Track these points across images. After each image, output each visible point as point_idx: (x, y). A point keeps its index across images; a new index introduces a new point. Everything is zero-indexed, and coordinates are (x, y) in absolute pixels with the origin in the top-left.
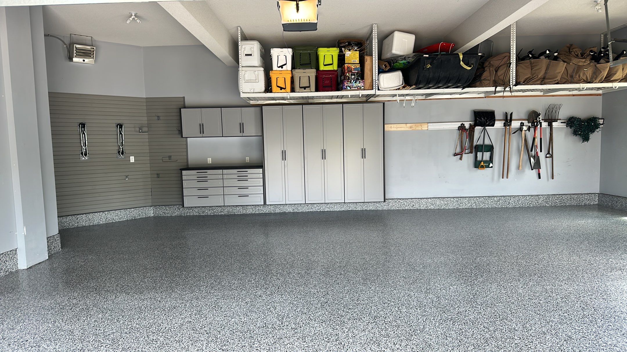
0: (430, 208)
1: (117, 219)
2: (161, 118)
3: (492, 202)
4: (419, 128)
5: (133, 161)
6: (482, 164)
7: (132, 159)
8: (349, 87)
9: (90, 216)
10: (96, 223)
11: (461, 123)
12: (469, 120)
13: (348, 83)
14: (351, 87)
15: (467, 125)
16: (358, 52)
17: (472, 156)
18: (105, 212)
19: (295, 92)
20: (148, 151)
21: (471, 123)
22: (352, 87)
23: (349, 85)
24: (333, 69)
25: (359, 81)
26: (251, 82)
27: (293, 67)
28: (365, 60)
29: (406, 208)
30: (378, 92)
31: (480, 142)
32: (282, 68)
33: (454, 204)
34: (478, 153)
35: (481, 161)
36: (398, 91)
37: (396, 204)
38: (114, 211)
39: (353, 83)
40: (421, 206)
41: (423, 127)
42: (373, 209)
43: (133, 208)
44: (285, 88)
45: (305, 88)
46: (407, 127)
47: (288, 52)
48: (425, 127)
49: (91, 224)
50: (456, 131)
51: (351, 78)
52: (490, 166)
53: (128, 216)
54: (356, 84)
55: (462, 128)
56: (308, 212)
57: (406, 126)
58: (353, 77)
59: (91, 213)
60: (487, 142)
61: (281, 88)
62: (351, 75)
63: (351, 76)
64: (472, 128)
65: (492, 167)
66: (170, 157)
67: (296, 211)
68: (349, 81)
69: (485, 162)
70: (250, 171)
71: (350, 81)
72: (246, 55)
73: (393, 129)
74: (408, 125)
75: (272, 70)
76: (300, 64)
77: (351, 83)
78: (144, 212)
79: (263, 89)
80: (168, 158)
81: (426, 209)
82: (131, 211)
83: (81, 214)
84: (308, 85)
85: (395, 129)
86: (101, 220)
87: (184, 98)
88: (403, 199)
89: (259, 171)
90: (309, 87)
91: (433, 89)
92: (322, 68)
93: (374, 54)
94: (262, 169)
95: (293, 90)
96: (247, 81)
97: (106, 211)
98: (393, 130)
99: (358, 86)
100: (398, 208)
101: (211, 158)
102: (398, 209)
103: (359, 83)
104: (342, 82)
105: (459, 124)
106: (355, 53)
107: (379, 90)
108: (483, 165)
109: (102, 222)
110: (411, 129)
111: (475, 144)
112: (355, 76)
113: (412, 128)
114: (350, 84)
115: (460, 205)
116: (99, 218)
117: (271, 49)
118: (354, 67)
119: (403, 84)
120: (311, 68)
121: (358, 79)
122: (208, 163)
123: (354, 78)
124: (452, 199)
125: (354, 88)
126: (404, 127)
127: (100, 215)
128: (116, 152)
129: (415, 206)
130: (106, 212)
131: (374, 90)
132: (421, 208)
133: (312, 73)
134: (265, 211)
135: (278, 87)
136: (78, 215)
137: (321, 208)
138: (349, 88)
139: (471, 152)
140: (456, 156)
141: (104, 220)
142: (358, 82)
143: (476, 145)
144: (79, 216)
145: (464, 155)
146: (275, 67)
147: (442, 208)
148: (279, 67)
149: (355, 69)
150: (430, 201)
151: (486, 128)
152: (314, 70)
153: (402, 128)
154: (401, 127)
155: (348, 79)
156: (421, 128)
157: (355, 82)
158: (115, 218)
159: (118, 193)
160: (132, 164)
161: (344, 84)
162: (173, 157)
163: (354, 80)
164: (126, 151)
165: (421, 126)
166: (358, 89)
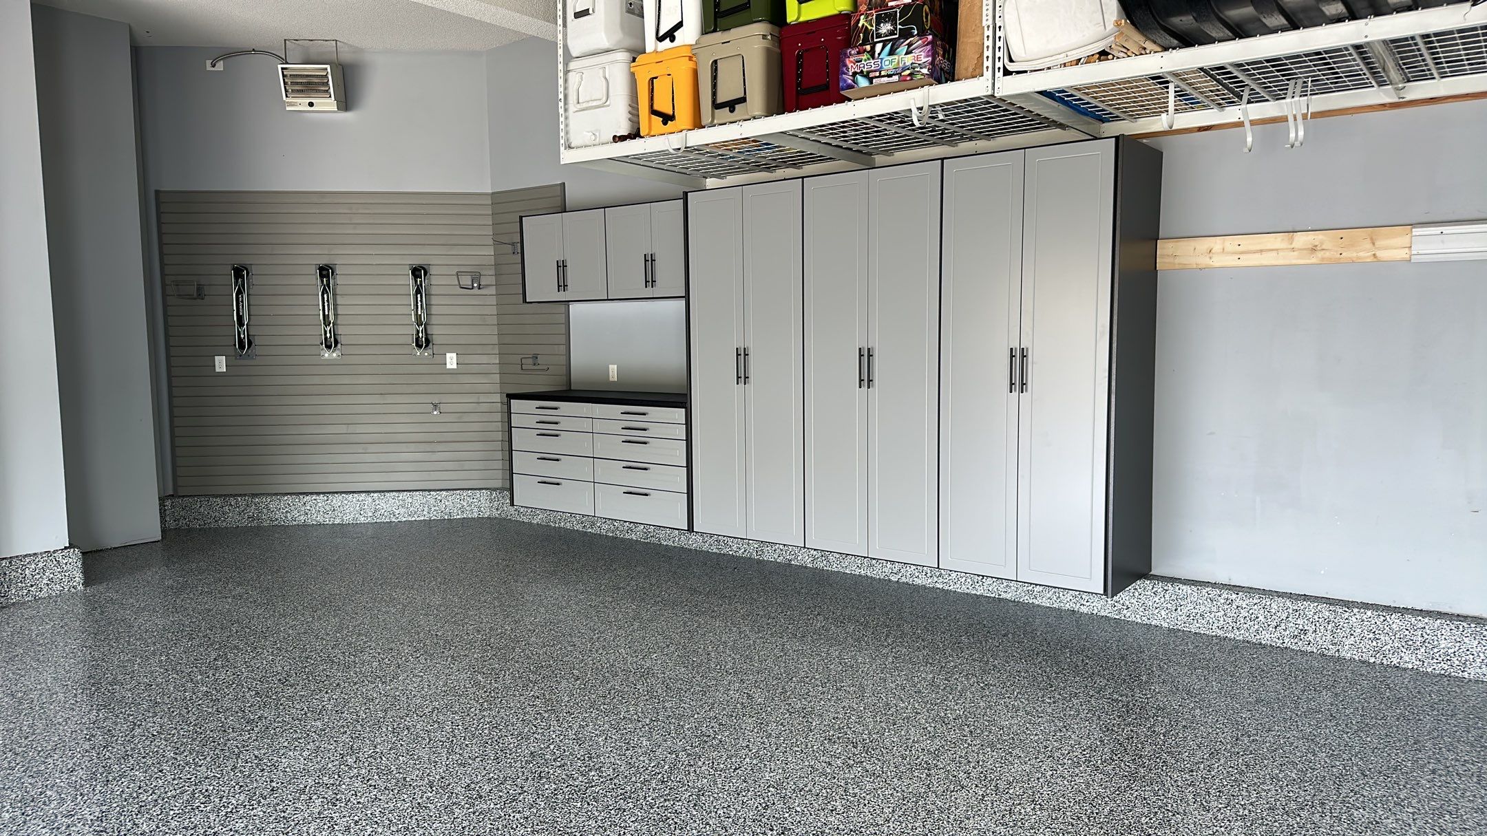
0: (1395, 661)
1: (403, 516)
4: (1363, 253)
5: (455, 366)
7: (451, 361)
8: (866, 75)
9: (336, 500)
10: (348, 519)
13: (860, 57)
14: (871, 75)
18: (372, 494)
19: (704, 124)
20: (495, 340)
22: (877, 74)
23: (865, 70)
24: (835, 12)
25: (910, 45)
26: (592, 108)
27: (705, 28)
29: (1266, 638)
30: (1008, 87)
32: (671, 39)
37: (1214, 609)
39: (879, 54)
40: (1342, 644)
41: (1379, 249)
43: (447, 490)
44: (677, 117)
45: (731, 105)
46: (1293, 250)
48: (1394, 247)
49: (337, 521)
51: (879, 36)
53: (433, 509)
54: (896, 57)
57: (1284, 245)
58: (885, 28)
59: (337, 493)
61: (665, 118)
62: (879, 20)
63: (878, 24)
66: (535, 358)
68: (865, 50)
71: (868, 48)
72: (577, 16)
73: (1218, 261)
74: (1302, 240)
76: (716, 13)
77: (873, 58)
78: (476, 504)
79: (627, 126)
80: (531, 361)
81: (1372, 660)
82: (439, 498)
83: (312, 493)
84: (740, 94)
85: (1230, 261)
86: (362, 512)
87: (563, 185)
88: (1251, 591)
89: (675, 416)
90: (746, 99)
92: (795, 12)
94: (684, 410)
95: (695, 120)
96: (583, 106)
97: (374, 492)
98: (1217, 264)
99: (904, 69)
100: (1221, 628)
101: (616, 366)
102: (1220, 633)
103: (907, 53)
107: (1008, 71)
109: (363, 519)
110: (1314, 261)
113: (1320, 254)
114: (867, 64)
116: (358, 508)
119: (1117, 28)
120: (755, 21)
121: (906, 34)
122: (611, 379)
123: (892, 33)
125: (886, 80)
126: (1277, 250)
127: (358, 500)
128: (410, 340)
129: (1310, 636)
130: (376, 495)
131: (988, 74)
132: (1343, 654)
133: (753, 40)
135: (654, 113)
136: (307, 494)
138: (863, 82)
141: (370, 514)
142: (903, 49)
144: (308, 498)
146: (651, 41)
148: (661, 39)
150: (1394, 626)
153: (1265, 255)
154: (1261, 251)
155: (864, 42)
156: (1374, 255)
157: (892, 53)
158: (397, 512)
159: (412, 447)
160: (452, 373)
161: (846, 65)
162: (540, 360)
163: (885, 43)
164: (436, 339)
165: (1374, 244)
166: (902, 80)
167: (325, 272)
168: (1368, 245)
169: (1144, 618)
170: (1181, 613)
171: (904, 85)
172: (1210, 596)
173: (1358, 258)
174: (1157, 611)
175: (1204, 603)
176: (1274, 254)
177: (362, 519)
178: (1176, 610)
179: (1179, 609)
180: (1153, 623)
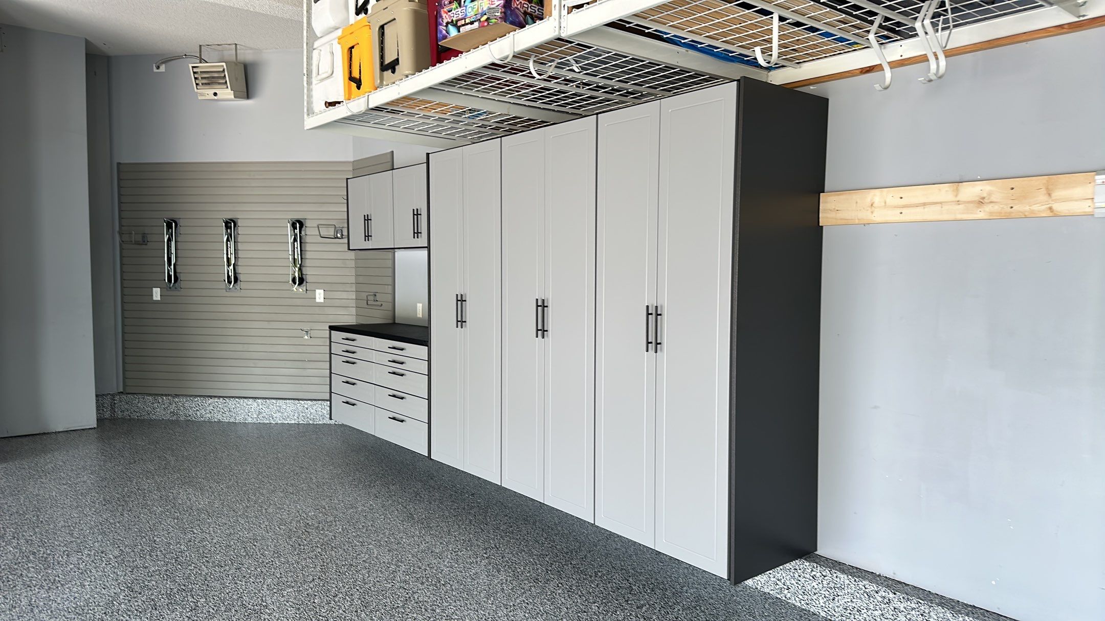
1: (278, 419)
4: (1038, 206)
5: (322, 300)
7: (320, 296)
9: (231, 403)
10: (239, 419)
13: (451, 6)
18: (257, 400)
20: (353, 280)
22: (463, 22)
23: (454, 19)
26: (324, 80)
30: (570, 25)
38: (273, 400)
41: (1056, 201)
43: (311, 400)
44: (362, 81)
45: (393, 67)
48: (1074, 198)
49: (232, 420)
53: (301, 415)
54: (476, 3)
59: (232, 397)
61: (358, 83)
66: (376, 295)
70: (409, 349)
73: (878, 216)
77: (460, 6)
82: (306, 406)
83: (215, 397)
84: (396, 54)
85: (892, 216)
86: (250, 414)
89: (422, 353)
90: (398, 60)
96: (319, 79)
97: (259, 398)
98: (879, 220)
99: (482, 15)
101: (421, 305)
113: (988, 208)
116: (246, 411)
122: (418, 316)
125: (469, 27)
126: (941, 203)
127: (247, 405)
128: (289, 279)
130: (259, 401)
131: (556, 14)
133: (400, 4)
135: (352, 79)
136: (211, 397)
141: (256, 416)
144: (211, 401)
146: (352, 16)
148: (359, 12)
153: (927, 209)
154: (924, 204)
156: (1050, 208)
158: (275, 415)
159: (289, 364)
160: (320, 305)
161: (441, 16)
162: (378, 297)
164: (309, 278)
165: (1049, 195)
166: (482, 26)
167: (230, 224)
168: (1042, 197)
169: (802, 602)
170: (838, 604)
172: (867, 590)
173: (1032, 212)
174: (815, 597)
175: (861, 599)
176: (938, 207)
177: (250, 420)
178: (833, 600)
179: (836, 599)
180: (812, 610)
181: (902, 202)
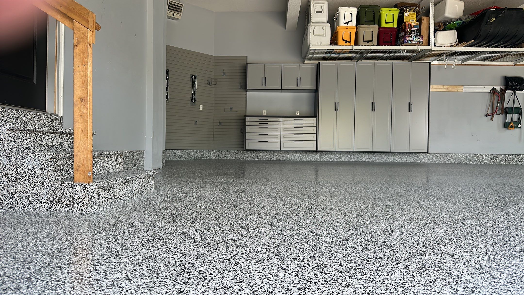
1: (187, 158)
2: (226, 74)
3: (520, 159)
4: (455, 90)
5: (202, 109)
6: (512, 124)
7: (201, 107)
8: (410, 41)
10: (170, 159)
11: (493, 87)
12: (499, 85)
13: (409, 37)
14: (411, 41)
15: (498, 89)
16: (416, 13)
17: (501, 117)
19: (359, 45)
20: (213, 102)
21: (501, 87)
22: (413, 41)
24: (393, 27)
25: (419, 37)
26: (319, 36)
27: (358, 23)
28: (422, 20)
29: (442, 162)
30: (434, 48)
31: (510, 105)
32: (348, 24)
33: (486, 160)
34: (508, 115)
35: (511, 122)
36: (452, 48)
38: (185, 150)
40: (455, 161)
42: (411, 162)
44: (350, 42)
45: (368, 42)
46: (444, 88)
47: (354, 11)
48: (460, 89)
50: (488, 94)
51: (412, 34)
52: (519, 127)
55: (494, 91)
56: (351, 161)
58: (413, 33)
60: (516, 105)
61: (346, 42)
63: (412, 32)
64: (503, 92)
65: (520, 128)
66: (231, 108)
67: (339, 160)
69: (514, 123)
70: (305, 119)
71: (411, 36)
72: (317, 12)
75: (339, 26)
76: (365, 21)
77: (412, 38)
78: (207, 155)
79: (329, 42)
80: (229, 109)
81: (460, 163)
82: (197, 152)
84: (371, 39)
86: (175, 156)
87: (247, 57)
88: (439, 154)
89: (313, 120)
90: (372, 41)
91: (484, 47)
92: (384, 25)
93: (431, 15)
94: (316, 119)
95: (356, 43)
96: (315, 35)
97: (179, 150)
98: (435, 90)
99: (418, 41)
100: (434, 161)
101: (266, 111)
103: (419, 38)
104: (404, 37)
105: (491, 88)
106: (413, 14)
107: (435, 46)
108: (512, 126)
109: (175, 159)
111: (505, 107)
112: (415, 32)
113: (449, 90)
114: (410, 39)
115: (491, 161)
117: (339, 8)
118: (413, 25)
119: (456, 42)
120: (375, 25)
121: (417, 35)
122: (264, 114)
123: (414, 34)
124: (484, 155)
125: (414, 43)
128: (190, 99)
129: (450, 160)
131: (431, 45)
132: (456, 163)
133: (375, 29)
134: (311, 159)
135: (343, 40)
137: (363, 159)
138: (410, 42)
139: (501, 113)
140: (488, 116)
143: (507, 108)
145: (495, 116)
146: (342, 23)
147: (475, 163)
148: (345, 23)
149: (415, 26)
150: (464, 157)
151: (517, 92)
152: (377, 26)
154: (439, 88)
155: (409, 34)
157: (415, 38)
160: (201, 111)
161: (406, 38)
162: (233, 109)
163: (414, 36)
164: (197, 100)
166: (418, 43)
168: (456, 89)
171: (418, 44)
176: (441, 89)
181: (435, 88)
